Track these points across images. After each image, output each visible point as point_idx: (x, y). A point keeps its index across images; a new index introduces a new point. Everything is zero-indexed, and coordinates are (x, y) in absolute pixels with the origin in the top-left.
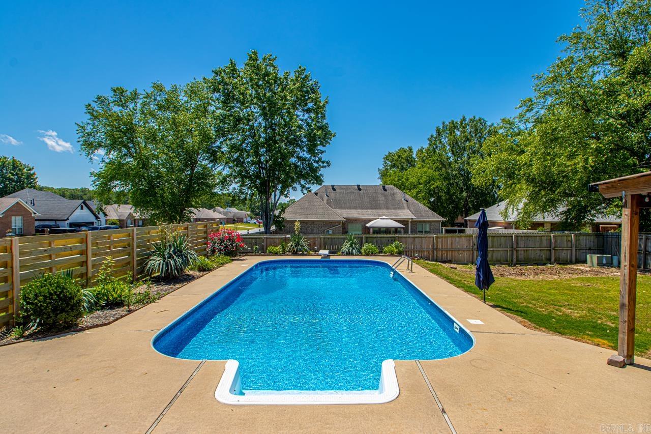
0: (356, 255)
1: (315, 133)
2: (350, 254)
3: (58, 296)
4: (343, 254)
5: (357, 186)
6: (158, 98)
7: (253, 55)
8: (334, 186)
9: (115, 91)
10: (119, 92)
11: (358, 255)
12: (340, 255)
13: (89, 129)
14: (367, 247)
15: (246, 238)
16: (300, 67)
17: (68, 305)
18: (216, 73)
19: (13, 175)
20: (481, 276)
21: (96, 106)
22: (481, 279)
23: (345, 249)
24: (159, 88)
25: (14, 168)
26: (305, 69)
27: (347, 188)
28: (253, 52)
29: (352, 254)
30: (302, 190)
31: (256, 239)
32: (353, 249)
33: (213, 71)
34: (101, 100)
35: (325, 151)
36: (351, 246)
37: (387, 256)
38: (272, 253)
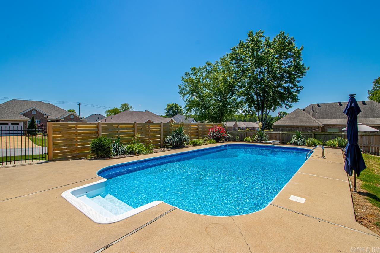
0: (300, 145)
1: (289, 70)
2: (295, 144)
3: (98, 144)
4: (290, 144)
5: (339, 103)
6: (208, 69)
7: (250, 34)
8: (319, 104)
9: (192, 69)
10: (194, 69)
11: (302, 145)
12: (288, 145)
13: (183, 87)
14: (309, 140)
15: (236, 133)
16: (281, 32)
17: (102, 148)
18: (232, 50)
19: (175, 110)
20: (349, 161)
21: (185, 77)
22: (349, 165)
23: (293, 141)
24: (209, 64)
25: (176, 107)
26: (284, 33)
27: (329, 105)
28: (250, 32)
29: (297, 144)
30: (286, 107)
31: (241, 133)
32: (299, 141)
33: (231, 49)
34: (187, 74)
35: (300, 81)
36: (298, 138)
37: (329, 148)
38: (247, 141)
